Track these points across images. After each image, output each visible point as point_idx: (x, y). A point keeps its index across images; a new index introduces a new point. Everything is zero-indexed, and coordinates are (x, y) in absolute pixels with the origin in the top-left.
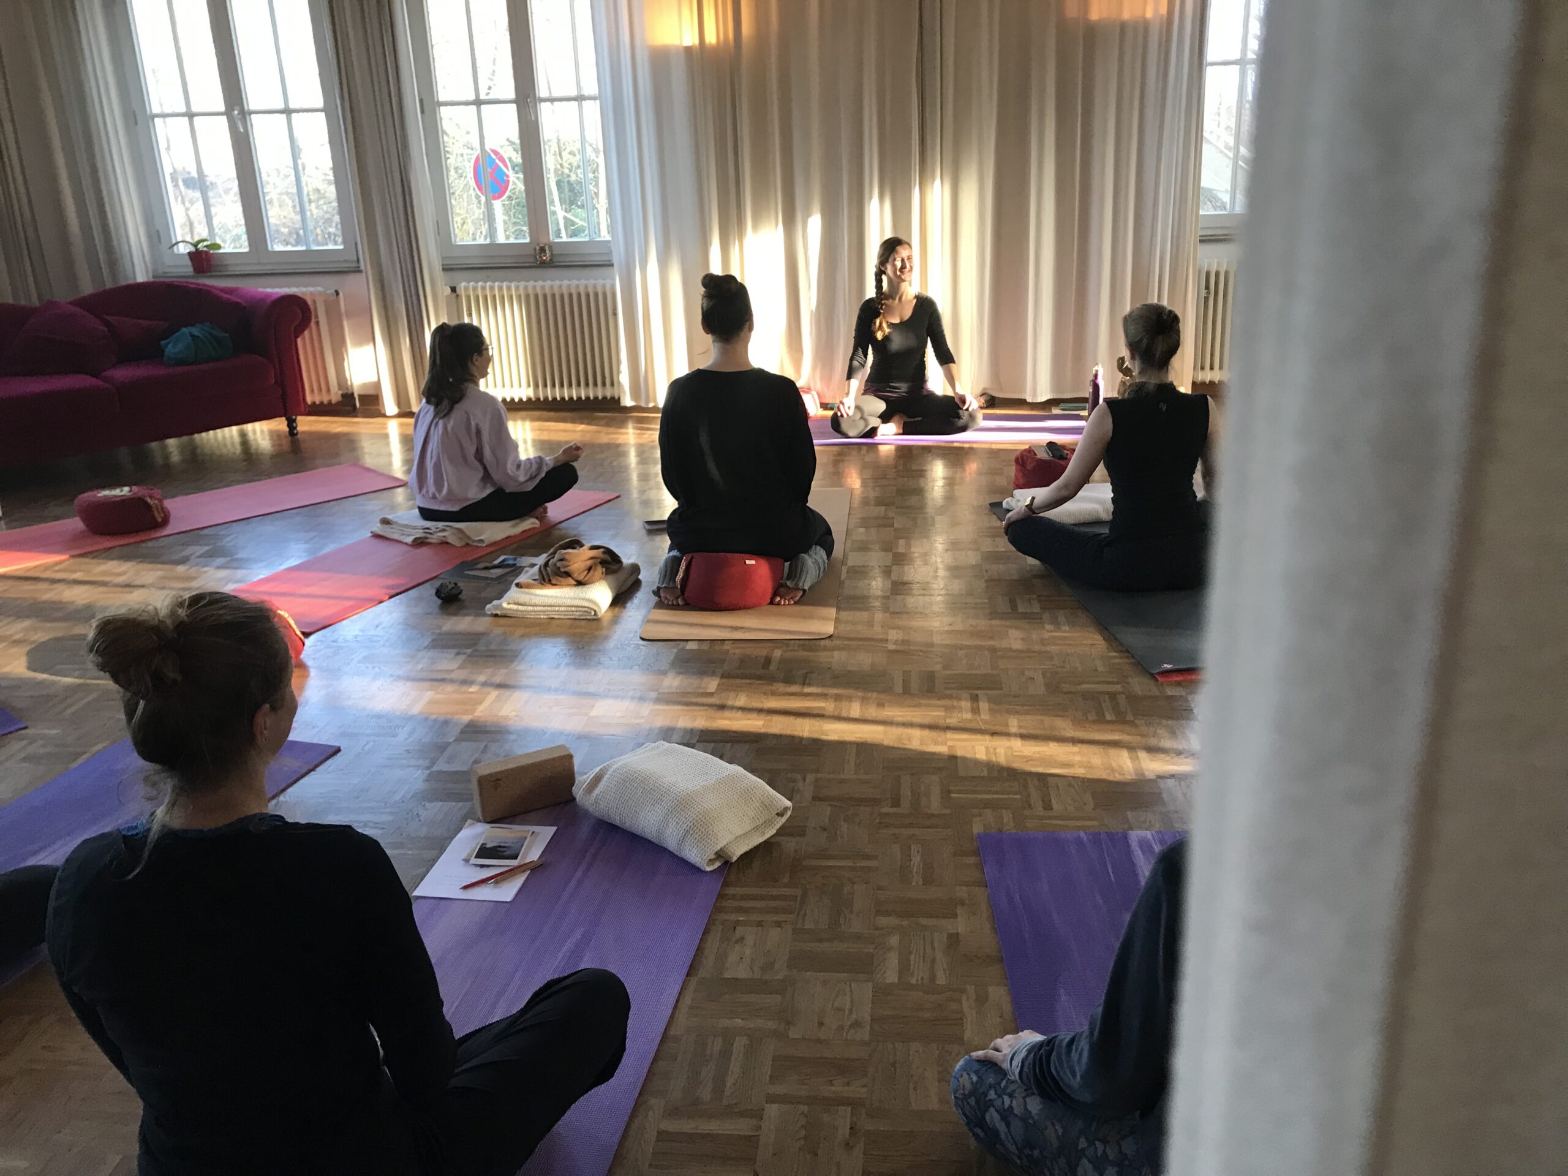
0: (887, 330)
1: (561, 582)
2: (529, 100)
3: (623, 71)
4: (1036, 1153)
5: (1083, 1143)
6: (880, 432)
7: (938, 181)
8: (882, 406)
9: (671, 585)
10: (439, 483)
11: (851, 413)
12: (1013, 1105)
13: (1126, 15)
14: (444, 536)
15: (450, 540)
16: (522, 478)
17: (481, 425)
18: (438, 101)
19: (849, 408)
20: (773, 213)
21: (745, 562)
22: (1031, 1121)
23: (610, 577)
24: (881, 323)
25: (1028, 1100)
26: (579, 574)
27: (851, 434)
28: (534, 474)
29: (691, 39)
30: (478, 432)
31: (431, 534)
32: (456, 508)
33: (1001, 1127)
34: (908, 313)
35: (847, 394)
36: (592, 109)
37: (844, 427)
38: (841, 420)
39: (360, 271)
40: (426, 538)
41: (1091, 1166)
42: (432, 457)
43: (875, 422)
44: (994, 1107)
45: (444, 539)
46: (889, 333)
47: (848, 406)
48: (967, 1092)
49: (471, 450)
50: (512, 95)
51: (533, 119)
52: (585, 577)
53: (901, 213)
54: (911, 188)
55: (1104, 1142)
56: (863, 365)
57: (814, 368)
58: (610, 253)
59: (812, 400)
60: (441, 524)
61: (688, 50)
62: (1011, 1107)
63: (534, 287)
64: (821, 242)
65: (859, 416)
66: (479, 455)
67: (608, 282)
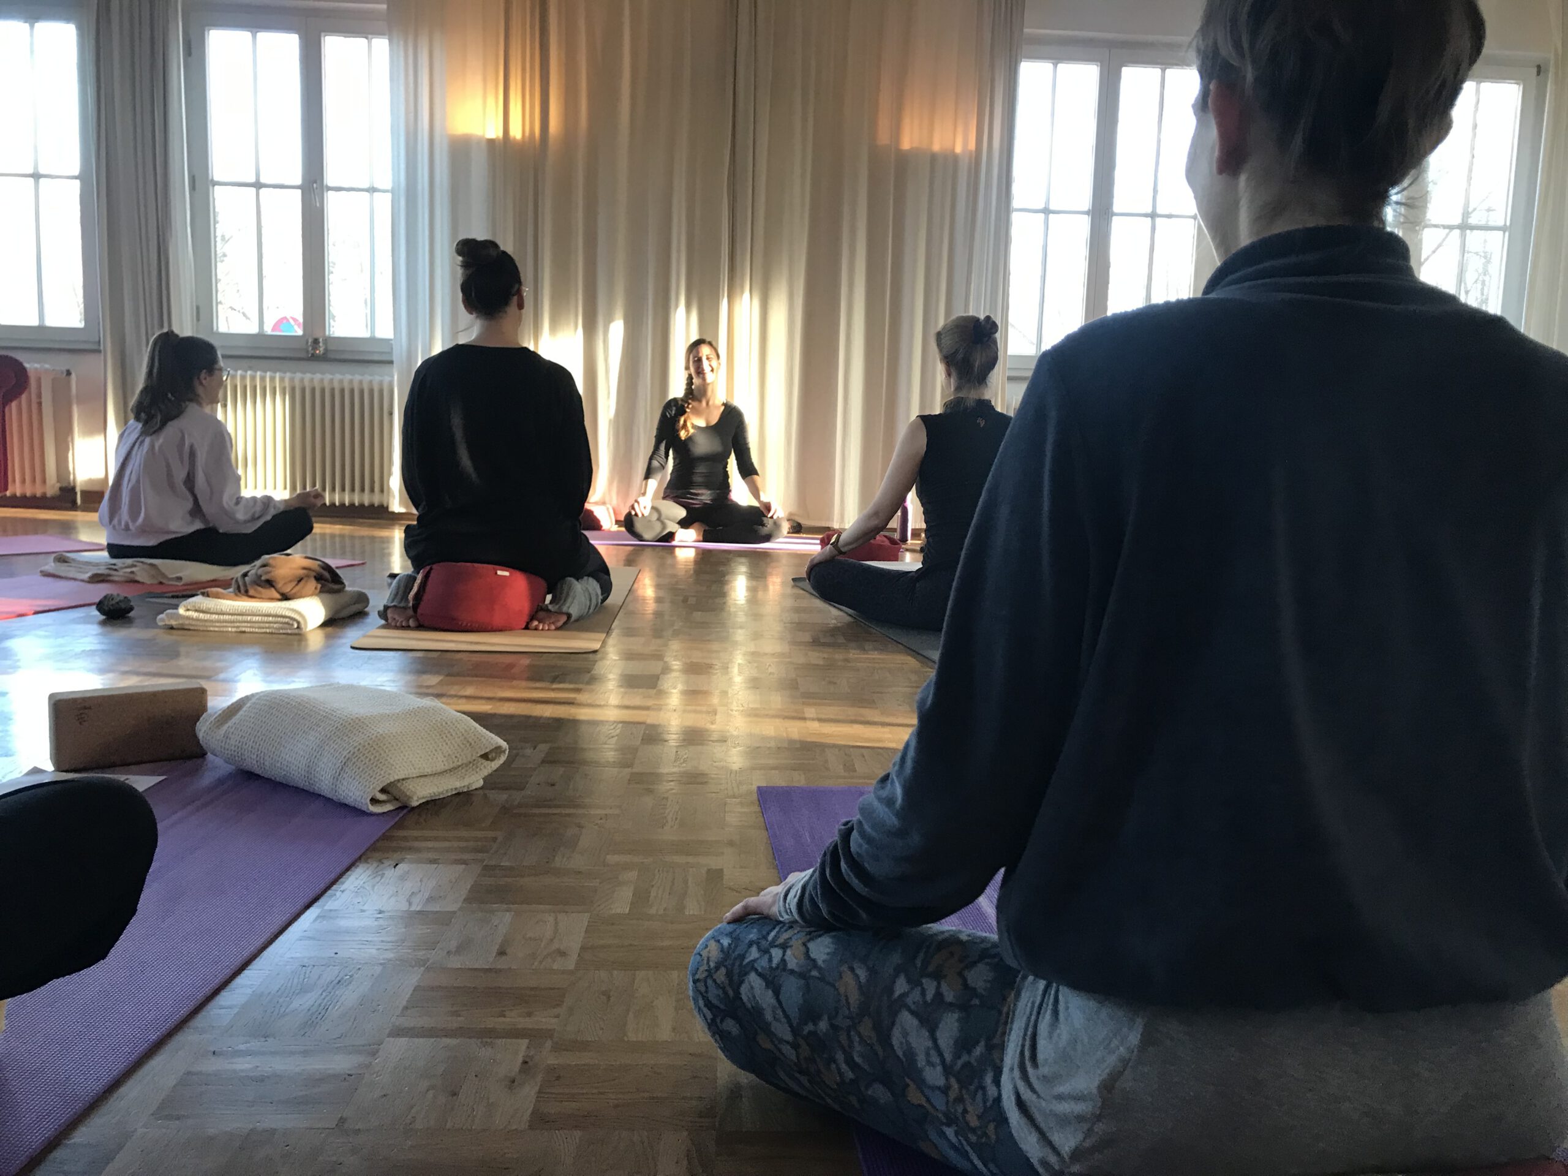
0: (692, 431)
1: (260, 593)
2: (315, 185)
3: (419, 157)
4: (823, 1025)
5: (901, 986)
6: (677, 537)
7: (747, 294)
8: (682, 513)
9: (402, 605)
10: (134, 513)
11: (647, 513)
12: (786, 958)
13: (936, 147)
14: (132, 572)
15: (138, 578)
16: (241, 516)
17: (196, 446)
18: (212, 180)
19: (645, 508)
20: (572, 317)
21: (496, 573)
22: (815, 973)
23: (326, 596)
24: (685, 421)
25: (811, 945)
26: (285, 584)
27: (646, 536)
28: (257, 515)
29: (494, 132)
30: (192, 454)
31: (116, 570)
32: (152, 542)
33: (766, 999)
34: (715, 419)
35: (644, 494)
36: (384, 203)
37: (639, 527)
38: (635, 518)
39: (99, 351)
40: (109, 575)
41: (915, 1022)
42: (129, 480)
43: (672, 527)
44: (756, 970)
45: (132, 576)
46: (693, 434)
47: (644, 506)
48: (712, 965)
49: (180, 475)
50: (298, 181)
51: (318, 205)
52: (292, 589)
53: (708, 319)
54: (719, 300)
55: (938, 976)
56: (663, 467)
57: (611, 483)
58: (390, 353)
59: (606, 512)
60: (129, 561)
61: (491, 142)
62: (783, 961)
63: (302, 380)
64: (623, 345)
65: (655, 516)
66: (190, 481)
67: (387, 379)
